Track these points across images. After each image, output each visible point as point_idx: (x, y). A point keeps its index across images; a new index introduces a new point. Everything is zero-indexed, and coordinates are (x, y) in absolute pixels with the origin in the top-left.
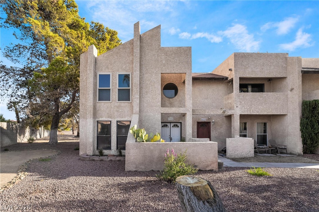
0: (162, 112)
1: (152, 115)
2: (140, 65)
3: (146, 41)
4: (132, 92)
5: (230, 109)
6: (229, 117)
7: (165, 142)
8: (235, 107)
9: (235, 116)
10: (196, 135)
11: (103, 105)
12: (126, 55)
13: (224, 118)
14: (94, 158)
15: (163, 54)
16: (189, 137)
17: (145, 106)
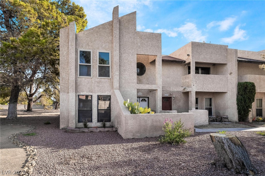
0: (138, 88)
1: (129, 90)
2: (120, 45)
3: (123, 24)
4: (112, 69)
5: (188, 87)
6: (187, 94)
8: (192, 85)
9: (192, 92)
12: (106, 35)
13: (182, 94)
15: (138, 38)
16: (159, 110)
17: (123, 82)
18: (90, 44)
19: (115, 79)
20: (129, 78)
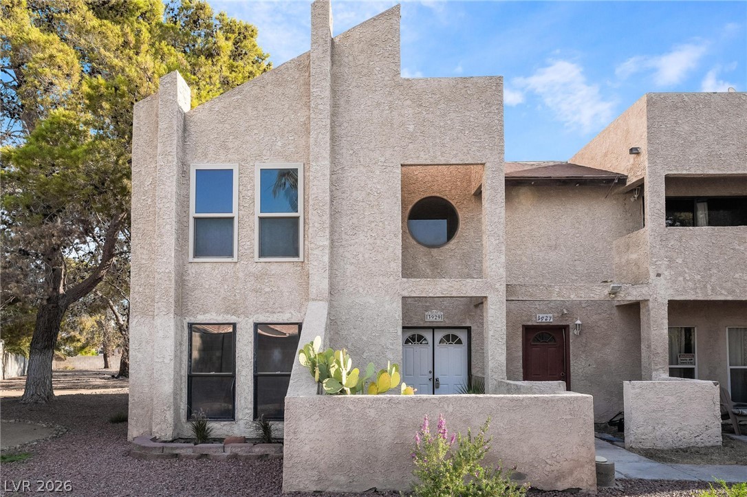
0: (407, 295)
1: (373, 301)
2: (334, 139)
3: (351, 58)
4: (307, 226)
5: (636, 282)
6: (633, 310)
7: (415, 393)
8: (652, 275)
9: (651, 305)
10: (522, 370)
11: (209, 270)
12: (287, 106)
13: (615, 311)
14: (177, 448)
15: (408, 102)
16: (495, 377)
17: (348, 274)
18: (231, 145)
19: (315, 263)
20: (371, 256)
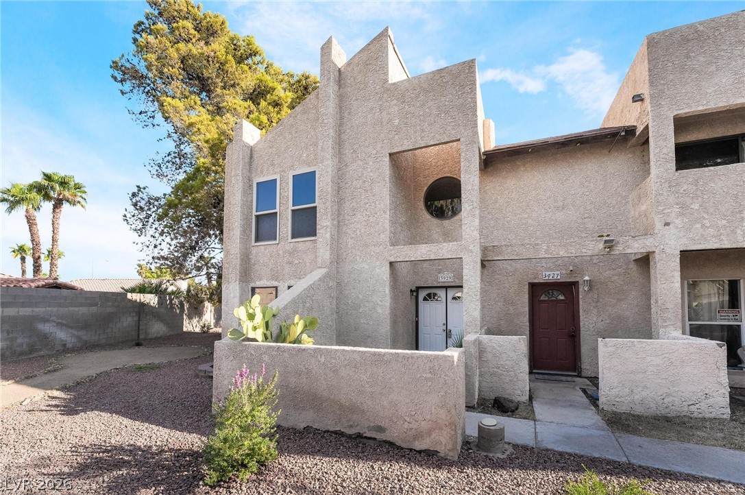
0: (393, 260)
1: (367, 267)
6: (641, 263)
10: (528, 324)
11: (263, 251)
18: (276, 162)
19: (321, 240)
20: (366, 230)
